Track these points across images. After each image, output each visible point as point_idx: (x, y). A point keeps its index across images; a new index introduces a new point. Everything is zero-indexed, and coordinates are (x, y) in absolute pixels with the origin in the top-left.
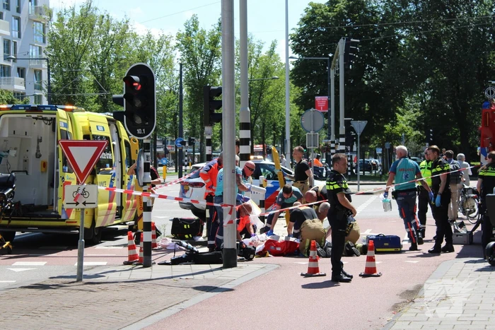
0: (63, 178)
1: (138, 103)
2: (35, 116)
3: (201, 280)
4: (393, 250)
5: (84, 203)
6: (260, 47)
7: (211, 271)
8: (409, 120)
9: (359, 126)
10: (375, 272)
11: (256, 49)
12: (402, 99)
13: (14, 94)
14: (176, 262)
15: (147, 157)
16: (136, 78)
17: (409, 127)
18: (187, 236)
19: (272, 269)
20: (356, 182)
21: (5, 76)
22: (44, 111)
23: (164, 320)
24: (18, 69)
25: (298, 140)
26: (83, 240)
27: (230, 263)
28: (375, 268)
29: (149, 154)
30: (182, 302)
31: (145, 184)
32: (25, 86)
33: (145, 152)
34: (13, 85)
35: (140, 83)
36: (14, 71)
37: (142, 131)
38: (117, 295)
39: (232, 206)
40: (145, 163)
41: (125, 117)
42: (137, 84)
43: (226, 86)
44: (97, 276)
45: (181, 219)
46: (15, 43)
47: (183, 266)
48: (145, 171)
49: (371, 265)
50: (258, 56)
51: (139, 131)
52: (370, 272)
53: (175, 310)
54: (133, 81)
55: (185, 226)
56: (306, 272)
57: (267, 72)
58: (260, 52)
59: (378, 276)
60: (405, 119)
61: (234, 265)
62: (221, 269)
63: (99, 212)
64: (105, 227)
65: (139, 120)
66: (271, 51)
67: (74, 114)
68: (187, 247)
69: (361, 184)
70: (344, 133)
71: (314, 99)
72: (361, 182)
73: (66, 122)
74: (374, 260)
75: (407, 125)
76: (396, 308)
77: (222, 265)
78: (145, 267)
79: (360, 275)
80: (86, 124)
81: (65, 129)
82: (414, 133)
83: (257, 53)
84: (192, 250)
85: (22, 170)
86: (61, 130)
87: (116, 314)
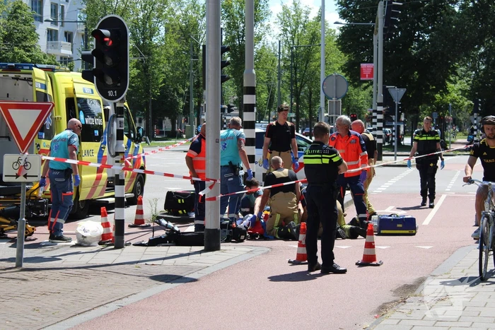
0: (39, 145)
1: (109, 62)
2: (13, 75)
3: (168, 268)
4: (407, 232)
5: (25, 176)
6: (307, 13)
7: (189, 254)
8: (460, 89)
9: (397, 93)
10: (375, 260)
11: (303, 15)
12: (455, 68)
13: (61, 58)
14: (154, 242)
15: (121, 122)
16: (106, 32)
17: (460, 96)
18: (180, 212)
19: (260, 253)
20: (393, 153)
21: (52, 40)
22: (22, 71)
23: (90, 322)
24: (66, 33)
25: (348, 108)
26: (24, 219)
27: (212, 246)
28: (375, 255)
29: (123, 119)
30: (127, 297)
31: (117, 154)
32: (72, 50)
33: (118, 117)
34: (60, 49)
35: (111, 38)
36: (61, 35)
37: (114, 94)
38: (54, 286)
39: (215, 181)
40: (117, 130)
41: (95, 77)
42: (107, 39)
43: (210, 42)
44: (53, 259)
45: (176, 193)
46: (63, 7)
47: (161, 247)
48: (117, 139)
49: (369, 252)
50: (305, 21)
51: (111, 94)
52: (368, 261)
53: (112, 307)
54: (103, 36)
55: (179, 201)
56: (294, 258)
57: (314, 38)
58: (307, 17)
59: (378, 265)
60: (457, 89)
61: (217, 248)
62: (200, 252)
63: (83, 183)
64: (95, 200)
65: (109, 81)
66: (318, 17)
67: (56, 74)
68: (166, 226)
69: (398, 155)
70: (382, 101)
71: (360, 66)
72: (398, 153)
73: (44, 82)
74: (373, 247)
75: (458, 95)
76: (382, 310)
77: (202, 248)
78: (116, 248)
79: (357, 264)
80: (70, 86)
81: (43, 91)
82: (466, 103)
83: (304, 19)
84: (173, 230)
85: (4, 135)
86: (37, 91)
87: (35, 313)
